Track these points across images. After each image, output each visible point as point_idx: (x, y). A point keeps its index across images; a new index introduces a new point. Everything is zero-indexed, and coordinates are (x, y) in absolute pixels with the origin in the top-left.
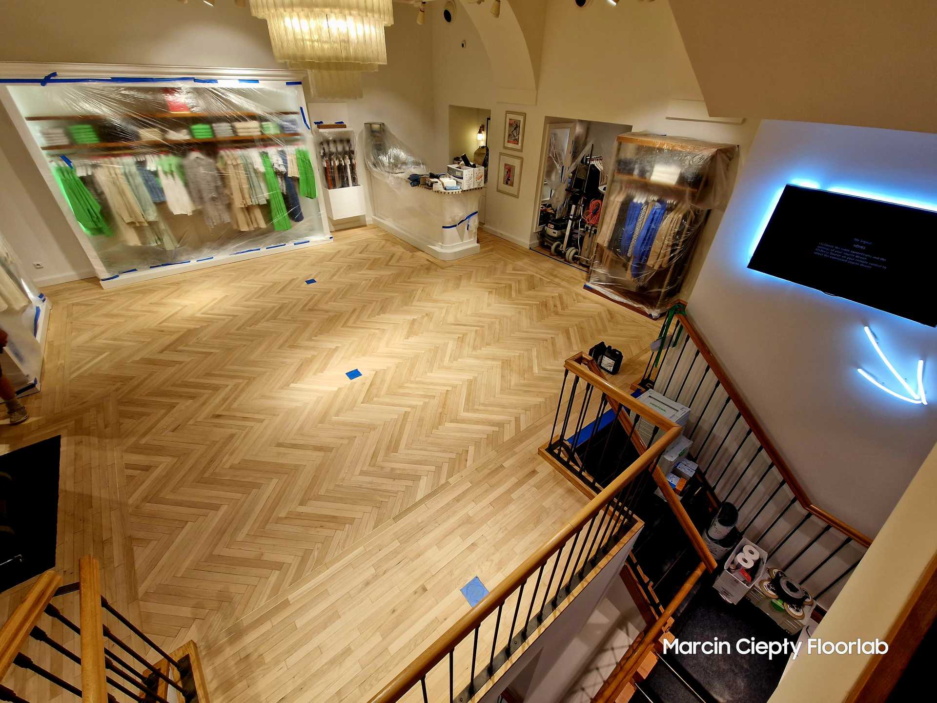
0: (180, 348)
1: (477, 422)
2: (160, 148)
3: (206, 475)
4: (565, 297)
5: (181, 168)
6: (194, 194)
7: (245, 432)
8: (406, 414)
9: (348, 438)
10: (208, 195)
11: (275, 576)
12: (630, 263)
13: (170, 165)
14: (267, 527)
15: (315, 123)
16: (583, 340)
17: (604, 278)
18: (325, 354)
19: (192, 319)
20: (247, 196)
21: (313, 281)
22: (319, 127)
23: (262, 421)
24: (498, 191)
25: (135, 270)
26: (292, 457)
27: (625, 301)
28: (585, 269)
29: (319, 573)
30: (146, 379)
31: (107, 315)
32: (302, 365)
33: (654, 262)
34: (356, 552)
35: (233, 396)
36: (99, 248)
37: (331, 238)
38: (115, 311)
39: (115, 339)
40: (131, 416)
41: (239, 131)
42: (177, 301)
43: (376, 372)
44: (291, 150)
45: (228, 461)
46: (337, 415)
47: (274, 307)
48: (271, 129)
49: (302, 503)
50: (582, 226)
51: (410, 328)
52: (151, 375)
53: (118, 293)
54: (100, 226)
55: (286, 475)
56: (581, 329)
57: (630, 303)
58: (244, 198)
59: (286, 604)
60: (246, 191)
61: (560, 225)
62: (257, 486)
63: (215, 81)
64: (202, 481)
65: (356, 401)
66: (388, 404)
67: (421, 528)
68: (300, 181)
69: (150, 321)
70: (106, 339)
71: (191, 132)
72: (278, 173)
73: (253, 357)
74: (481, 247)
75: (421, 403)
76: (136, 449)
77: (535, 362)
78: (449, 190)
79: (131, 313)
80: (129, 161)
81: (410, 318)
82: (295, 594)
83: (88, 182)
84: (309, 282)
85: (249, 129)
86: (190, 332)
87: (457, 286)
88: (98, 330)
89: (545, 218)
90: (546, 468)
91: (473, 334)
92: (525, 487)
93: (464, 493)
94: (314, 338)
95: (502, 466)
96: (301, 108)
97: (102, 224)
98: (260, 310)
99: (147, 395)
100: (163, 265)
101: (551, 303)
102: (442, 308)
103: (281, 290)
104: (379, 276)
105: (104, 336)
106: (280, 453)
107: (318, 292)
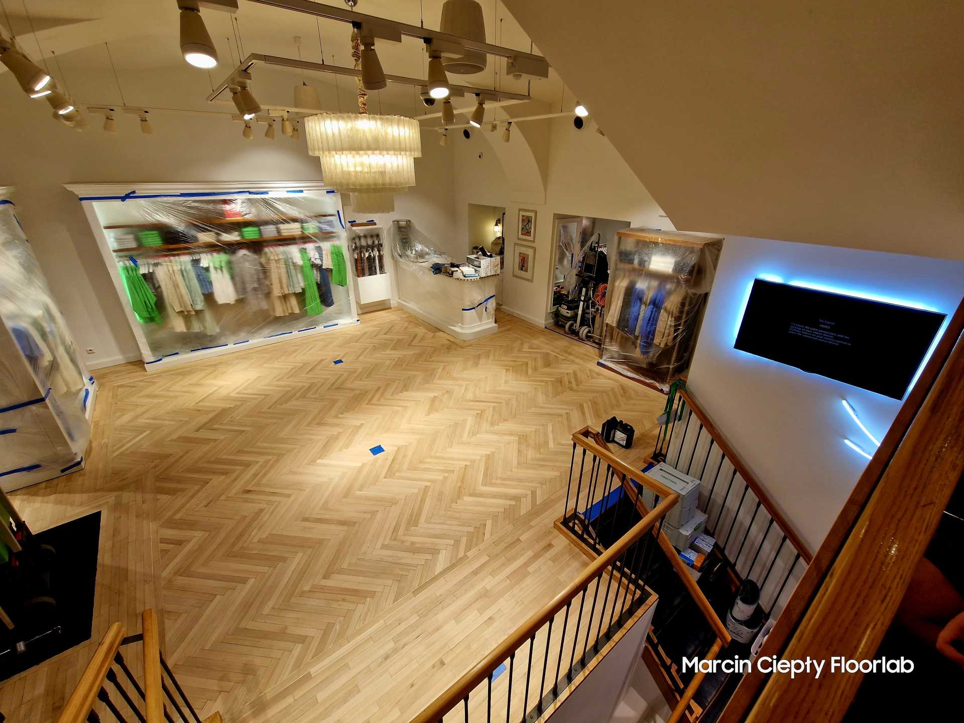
0: (215, 426)
1: (494, 496)
2: (212, 248)
3: (236, 548)
4: (579, 374)
5: (230, 263)
6: (239, 286)
7: (274, 506)
8: (426, 488)
9: (371, 512)
10: (250, 287)
11: (298, 648)
12: (639, 342)
13: (221, 262)
14: (293, 600)
15: (349, 222)
16: (597, 415)
17: (616, 355)
18: (351, 430)
19: (227, 398)
20: (285, 286)
21: (340, 361)
22: (352, 226)
23: (289, 496)
24: (514, 276)
25: (177, 353)
26: (317, 532)
27: (637, 377)
28: (597, 346)
29: (341, 646)
30: (181, 457)
31: (149, 396)
32: (328, 442)
33: (660, 340)
34: (375, 627)
35: (263, 471)
36: (148, 335)
37: (358, 320)
38: (157, 393)
39: (155, 419)
40: (168, 492)
41: (282, 231)
42: (214, 382)
43: (399, 448)
44: (326, 246)
45: (256, 535)
46: (360, 490)
47: (303, 386)
48: (311, 228)
49: (326, 577)
50: (593, 306)
51: (431, 405)
52: (187, 452)
53: (159, 375)
54: (153, 315)
55: (311, 549)
56: (595, 403)
57: (642, 379)
58: (282, 288)
59: (308, 677)
60: (284, 281)
61: (573, 306)
62: (283, 559)
63: (266, 193)
64: (231, 555)
65: (379, 476)
66: (409, 479)
67: (439, 602)
68: (333, 272)
69: (188, 401)
70: (147, 418)
71: (241, 235)
72: (314, 266)
73: (283, 434)
74: (499, 327)
75: (441, 478)
76: (171, 524)
77: (551, 436)
78: (467, 277)
79: (172, 394)
80: (186, 259)
81: (432, 395)
82: (316, 667)
83: (149, 278)
84: (336, 362)
85: (292, 229)
86: (223, 412)
87: (476, 364)
88: (140, 410)
89: (559, 298)
90: (561, 541)
91: (491, 409)
92: (541, 560)
93: (482, 567)
94: (340, 416)
95: (518, 540)
96: (338, 211)
97: (155, 314)
98: (290, 389)
99: (182, 472)
100: (203, 349)
101: (566, 380)
102: (461, 386)
103: (311, 370)
104: (402, 356)
105: (146, 416)
106: (306, 528)
107: (345, 371)
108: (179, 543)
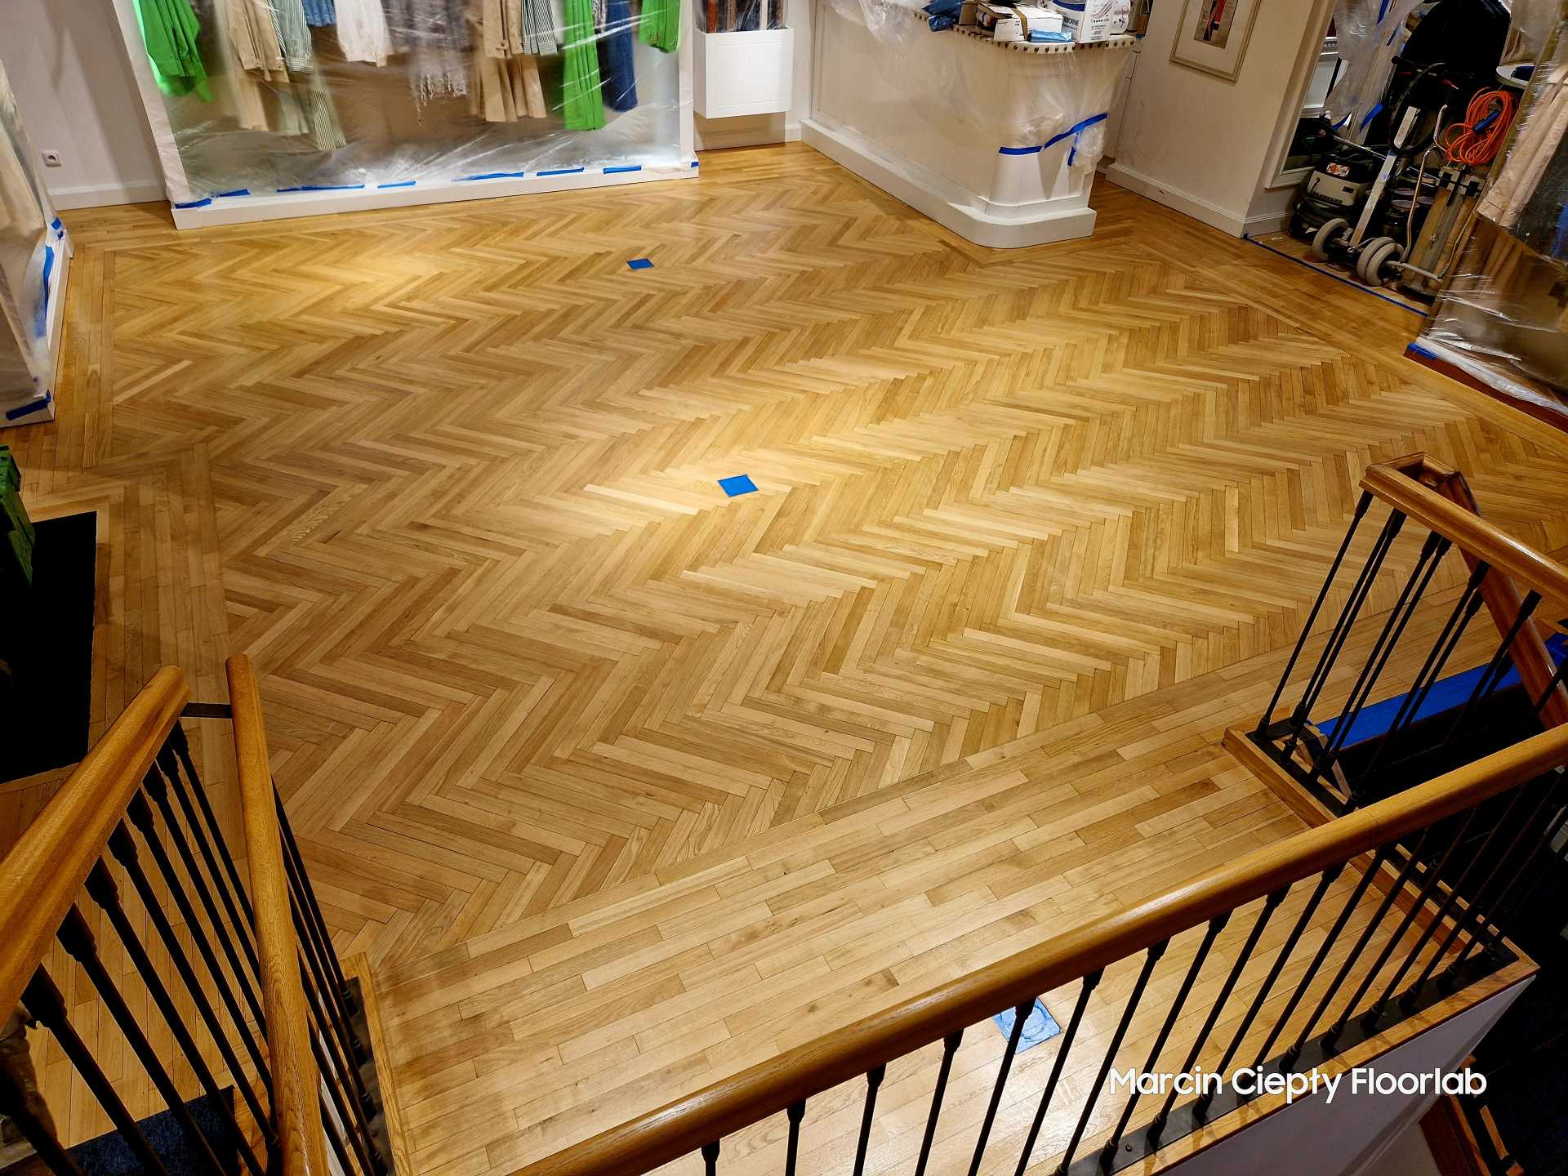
0: (341, 372)
1: (1053, 641)
3: (396, 641)
4: (1341, 373)
7: (480, 571)
8: (864, 595)
9: (717, 621)
11: (538, 875)
14: (528, 770)
18: (668, 431)
19: (364, 313)
20: (514, 30)
21: (645, 263)
23: (520, 552)
24: (1177, 60)
25: (244, 192)
26: (586, 639)
29: (643, 887)
30: (265, 428)
31: (183, 284)
32: (612, 447)
34: (724, 867)
35: (457, 490)
37: (694, 164)
39: (201, 336)
40: (237, 496)
42: (331, 272)
43: (794, 489)
45: (441, 622)
46: (694, 567)
47: (552, 311)
49: (605, 739)
50: (1430, 173)
51: (885, 399)
52: (276, 420)
53: (207, 238)
54: (192, 71)
55: (570, 677)
58: (506, 35)
59: (562, 933)
60: (514, 16)
61: (1359, 167)
62: (507, 684)
64: (385, 652)
65: (740, 545)
66: (818, 564)
69: (277, 308)
70: (183, 333)
73: (501, 414)
74: (1098, 221)
75: (907, 575)
76: (247, 562)
77: (1233, 524)
78: (1039, 40)
79: (236, 286)
81: (888, 374)
82: (583, 920)
84: (635, 265)
86: (358, 344)
87: (1019, 313)
88: (166, 312)
90: (1241, 782)
91: (1055, 437)
92: (1175, 817)
93: (1007, 795)
94: (646, 393)
95: (1114, 754)
97: (197, 69)
98: (518, 313)
99: (269, 460)
100: (305, 189)
101: (1296, 383)
102: (973, 363)
103: (570, 275)
104: (811, 270)
105: (180, 326)
106: (558, 627)
107: (660, 290)
108: (270, 607)
